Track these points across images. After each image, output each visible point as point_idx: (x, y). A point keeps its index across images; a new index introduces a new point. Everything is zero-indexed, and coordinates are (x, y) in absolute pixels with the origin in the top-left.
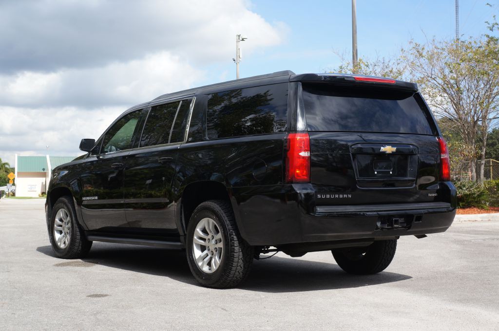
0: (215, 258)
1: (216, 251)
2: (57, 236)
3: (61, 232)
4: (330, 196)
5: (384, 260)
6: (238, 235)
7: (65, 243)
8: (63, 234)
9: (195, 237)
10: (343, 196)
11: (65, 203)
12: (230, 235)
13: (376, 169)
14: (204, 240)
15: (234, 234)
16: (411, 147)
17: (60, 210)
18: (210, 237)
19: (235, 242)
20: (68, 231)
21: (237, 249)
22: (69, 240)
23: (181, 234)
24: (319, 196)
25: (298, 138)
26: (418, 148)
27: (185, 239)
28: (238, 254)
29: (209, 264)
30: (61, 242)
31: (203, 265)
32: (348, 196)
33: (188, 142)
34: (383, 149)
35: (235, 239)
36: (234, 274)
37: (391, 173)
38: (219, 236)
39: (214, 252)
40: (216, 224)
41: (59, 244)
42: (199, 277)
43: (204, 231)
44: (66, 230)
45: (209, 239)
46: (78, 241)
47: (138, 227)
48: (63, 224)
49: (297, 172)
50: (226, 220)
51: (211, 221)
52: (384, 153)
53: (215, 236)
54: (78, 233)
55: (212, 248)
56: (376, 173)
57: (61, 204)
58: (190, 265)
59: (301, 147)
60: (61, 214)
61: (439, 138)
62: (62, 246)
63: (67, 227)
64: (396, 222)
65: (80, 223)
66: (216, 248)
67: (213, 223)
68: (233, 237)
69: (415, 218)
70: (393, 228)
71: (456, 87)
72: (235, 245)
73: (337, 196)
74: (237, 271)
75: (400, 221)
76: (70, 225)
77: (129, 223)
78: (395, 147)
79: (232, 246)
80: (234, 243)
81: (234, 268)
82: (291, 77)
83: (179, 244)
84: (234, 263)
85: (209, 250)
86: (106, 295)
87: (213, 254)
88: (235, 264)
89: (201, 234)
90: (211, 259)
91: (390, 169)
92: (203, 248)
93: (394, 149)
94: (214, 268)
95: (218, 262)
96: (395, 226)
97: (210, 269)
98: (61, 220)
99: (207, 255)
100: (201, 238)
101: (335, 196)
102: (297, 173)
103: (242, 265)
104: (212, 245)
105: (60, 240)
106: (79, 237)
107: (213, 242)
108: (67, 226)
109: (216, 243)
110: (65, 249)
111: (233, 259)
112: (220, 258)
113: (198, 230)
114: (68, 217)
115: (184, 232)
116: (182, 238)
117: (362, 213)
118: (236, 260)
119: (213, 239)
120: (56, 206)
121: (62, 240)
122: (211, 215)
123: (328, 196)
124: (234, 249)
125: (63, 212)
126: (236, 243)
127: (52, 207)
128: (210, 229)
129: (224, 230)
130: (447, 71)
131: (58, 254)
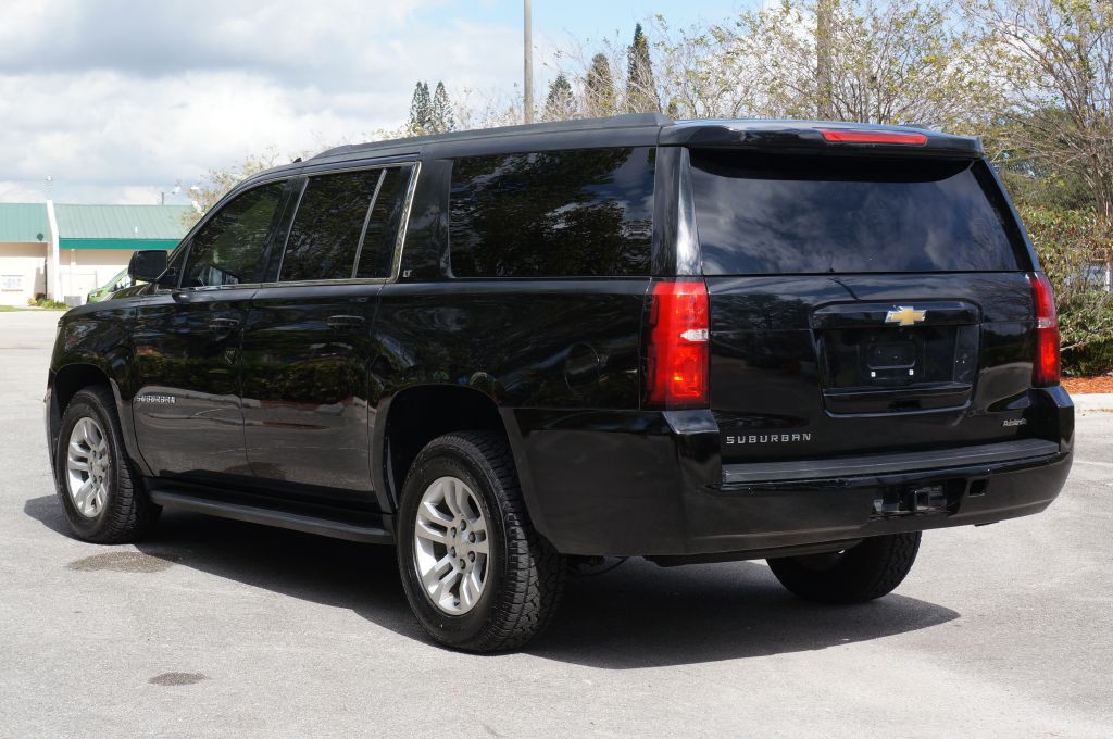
0: (469, 578)
1: (472, 561)
2: (76, 485)
3: (84, 476)
4: (758, 439)
5: (889, 571)
6: (527, 525)
7: (94, 503)
8: (90, 481)
9: (420, 523)
10: (791, 438)
11: (93, 406)
12: (508, 526)
13: (874, 365)
14: (442, 529)
15: (517, 523)
16: (962, 304)
17: (81, 421)
18: (456, 523)
19: (520, 544)
20: (103, 474)
21: (524, 560)
22: (104, 498)
23: (383, 509)
24: (730, 440)
25: (679, 292)
26: (980, 308)
27: (395, 521)
28: (527, 572)
29: (455, 590)
30: (84, 499)
31: (439, 592)
32: (802, 436)
33: (401, 280)
34: (892, 316)
35: (519, 537)
36: (518, 621)
37: (911, 372)
38: (480, 524)
39: (468, 563)
40: (472, 494)
41: (80, 505)
42: (430, 622)
43: (442, 507)
44: (97, 471)
45: (454, 528)
46: (127, 501)
47: (277, 477)
48: (90, 456)
49: (677, 379)
50: (496, 488)
51: (460, 485)
52: (895, 326)
53: (469, 522)
54: (128, 483)
55: (462, 551)
56: (873, 374)
57: (83, 405)
58: (407, 590)
59: (686, 317)
60: (83, 429)
61: (1032, 277)
62: (89, 511)
63: (98, 465)
64: (923, 499)
65: (132, 456)
66: (472, 552)
67: (464, 490)
68: (514, 531)
69: (968, 487)
70: (913, 513)
71: (1078, 60)
72: (520, 551)
73: (775, 438)
74: (525, 612)
75: (932, 494)
76: (105, 460)
77: (251, 466)
78: (922, 309)
79: (511, 552)
80: (516, 545)
81: (516, 608)
82: (663, 132)
83: (380, 532)
84: (517, 595)
85: (454, 556)
86: (197, 678)
87: (463, 568)
88: (519, 597)
89: (435, 515)
90: (459, 578)
91: (910, 363)
92: (439, 551)
93: (920, 315)
94: (468, 602)
95: (478, 588)
96: (919, 508)
97: (456, 604)
98: (84, 445)
99: (451, 569)
100: (434, 526)
101: (769, 439)
102: (676, 383)
103: (537, 600)
104: (462, 543)
105: (83, 494)
106: (129, 492)
107: (465, 536)
108: (99, 461)
109: (473, 541)
110: (95, 519)
111: (515, 585)
112: (482, 580)
113: (428, 505)
114: (103, 440)
115: (392, 504)
116: (387, 520)
117: (837, 480)
118: (521, 586)
119: (463, 529)
120: (72, 409)
121: (89, 495)
122: (460, 473)
123: (753, 439)
124: (516, 560)
125: (90, 427)
126: (523, 546)
127: (62, 414)
128: (457, 504)
129: (492, 512)
130: (1055, 19)
131: (78, 531)
